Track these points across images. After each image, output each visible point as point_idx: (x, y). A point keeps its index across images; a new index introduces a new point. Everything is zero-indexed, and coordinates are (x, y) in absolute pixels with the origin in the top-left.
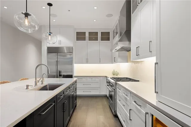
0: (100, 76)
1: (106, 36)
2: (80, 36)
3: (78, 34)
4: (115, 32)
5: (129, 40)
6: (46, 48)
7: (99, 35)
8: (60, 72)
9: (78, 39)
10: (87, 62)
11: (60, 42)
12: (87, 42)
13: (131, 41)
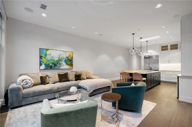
2: (164, 48)
6: (143, 57)
8: (151, 68)
9: (162, 50)
11: (151, 53)
12: (169, 51)
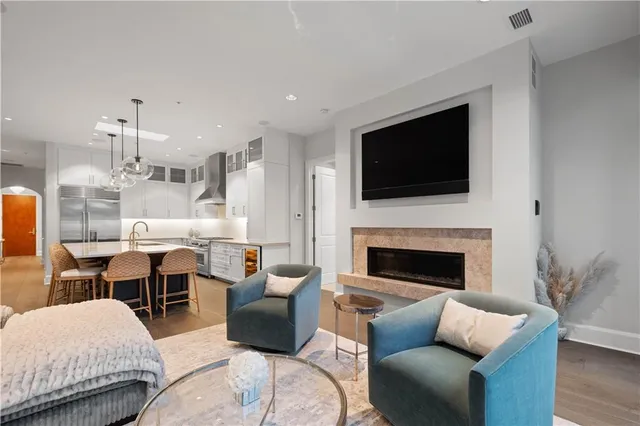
4: (197, 174)
5: (224, 196)
6: (56, 188)
7: (168, 174)
10: (145, 215)
11: (92, 179)
13: (226, 198)
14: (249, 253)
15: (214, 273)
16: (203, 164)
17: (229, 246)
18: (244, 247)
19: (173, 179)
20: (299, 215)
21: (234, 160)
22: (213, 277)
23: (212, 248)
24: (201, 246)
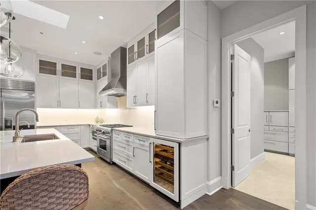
0: (81, 125)
1: (87, 74)
2: (47, 67)
3: (42, 63)
4: (102, 71)
5: (125, 87)
7: (78, 72)
10: (59, 105)
12: (58, 77)
13: (126, 89)
14: (157, 146)
15: (115, 160)
16: (107, 62)
17: (132, 137)
18: (152, 140)
19: (83, 77)
20: (217, 103)
21: (136, 49)
22: (114, 164)
23: (114, 135)
24: (104, 133)
